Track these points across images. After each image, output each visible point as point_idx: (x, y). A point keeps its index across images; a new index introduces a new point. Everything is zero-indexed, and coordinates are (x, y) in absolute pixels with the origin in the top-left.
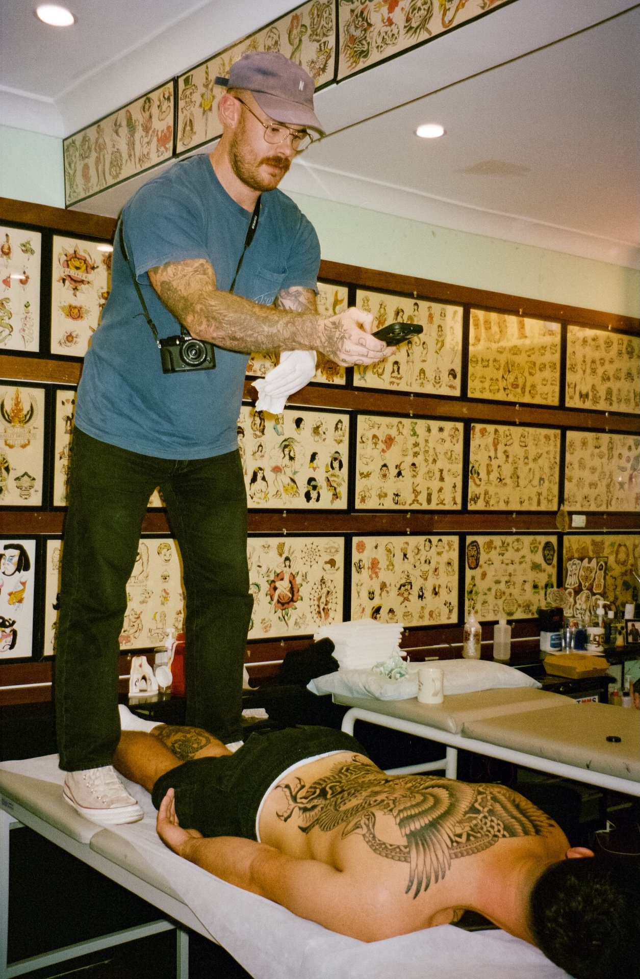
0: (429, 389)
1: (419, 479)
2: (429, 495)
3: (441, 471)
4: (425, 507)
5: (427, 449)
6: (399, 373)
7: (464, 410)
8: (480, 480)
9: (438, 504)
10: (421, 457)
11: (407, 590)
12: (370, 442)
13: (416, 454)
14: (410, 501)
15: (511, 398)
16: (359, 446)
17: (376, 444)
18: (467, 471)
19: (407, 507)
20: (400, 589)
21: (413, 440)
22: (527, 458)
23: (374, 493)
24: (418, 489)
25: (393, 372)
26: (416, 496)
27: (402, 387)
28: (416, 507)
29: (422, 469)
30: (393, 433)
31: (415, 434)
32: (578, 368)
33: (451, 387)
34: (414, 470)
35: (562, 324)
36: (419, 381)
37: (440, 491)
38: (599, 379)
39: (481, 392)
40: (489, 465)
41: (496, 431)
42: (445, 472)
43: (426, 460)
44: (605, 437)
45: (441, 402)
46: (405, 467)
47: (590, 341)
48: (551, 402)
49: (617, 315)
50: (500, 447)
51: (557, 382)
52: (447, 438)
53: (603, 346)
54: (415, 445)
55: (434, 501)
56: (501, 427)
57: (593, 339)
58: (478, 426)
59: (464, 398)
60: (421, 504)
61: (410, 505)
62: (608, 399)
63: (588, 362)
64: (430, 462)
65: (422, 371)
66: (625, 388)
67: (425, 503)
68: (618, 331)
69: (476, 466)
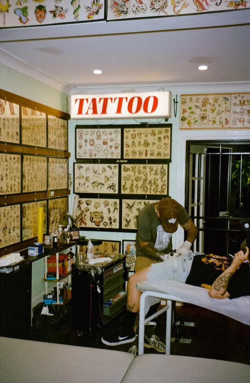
0: (10, 141)
1: (8, 180)
2: (11, 187)
3: (15, 176)
4: (10, 193)
5: (10, 167)
7: (20, 149)
8: (26, 179)
10: (8, 171)
11: (5, 230)
13: (7, 169)
15: (34, 145)
18: (22, 176)
19: (5, 194)
20: (3, 230)
21: (6, 163)
22: (38, 169)
24: (8, 185)
26: (7, 189)
27: (2, 140)
28: (7, 193)
29: (9, 176)
31: (6, 161)
32: (51, 132)
33: (17, 139)
34: (7, 177)
35: (46, 114)
36: (7, 137)
37: (14, 185)
38: (56, 137)
39: (26, 142)
40: (28, 173)
41: (30, 158)
42: (16, 177)
43: (10, 172)
44: (58, 160)
45: (14, 146)
46: (4, 175)
47: (54, 121)
48: (45, 146)
49: (60, 111)
50: (31, 165)
51: (46, 138)
52: (16, 162)
53: (57, 124)
54: (7, 165)
55: (13, 190)
56: (31, 157)
57: (55, 121)
58: (25, 156)
59: (21, 144)
60: (9, 192)
61: (6, 192)
62: (59, 145)
63: (54, 130)
64: (11, 173)
65: (8, 133)
66: (63, 140)
67: (10, 191)
68: (61, 118)
69: (25, 173)
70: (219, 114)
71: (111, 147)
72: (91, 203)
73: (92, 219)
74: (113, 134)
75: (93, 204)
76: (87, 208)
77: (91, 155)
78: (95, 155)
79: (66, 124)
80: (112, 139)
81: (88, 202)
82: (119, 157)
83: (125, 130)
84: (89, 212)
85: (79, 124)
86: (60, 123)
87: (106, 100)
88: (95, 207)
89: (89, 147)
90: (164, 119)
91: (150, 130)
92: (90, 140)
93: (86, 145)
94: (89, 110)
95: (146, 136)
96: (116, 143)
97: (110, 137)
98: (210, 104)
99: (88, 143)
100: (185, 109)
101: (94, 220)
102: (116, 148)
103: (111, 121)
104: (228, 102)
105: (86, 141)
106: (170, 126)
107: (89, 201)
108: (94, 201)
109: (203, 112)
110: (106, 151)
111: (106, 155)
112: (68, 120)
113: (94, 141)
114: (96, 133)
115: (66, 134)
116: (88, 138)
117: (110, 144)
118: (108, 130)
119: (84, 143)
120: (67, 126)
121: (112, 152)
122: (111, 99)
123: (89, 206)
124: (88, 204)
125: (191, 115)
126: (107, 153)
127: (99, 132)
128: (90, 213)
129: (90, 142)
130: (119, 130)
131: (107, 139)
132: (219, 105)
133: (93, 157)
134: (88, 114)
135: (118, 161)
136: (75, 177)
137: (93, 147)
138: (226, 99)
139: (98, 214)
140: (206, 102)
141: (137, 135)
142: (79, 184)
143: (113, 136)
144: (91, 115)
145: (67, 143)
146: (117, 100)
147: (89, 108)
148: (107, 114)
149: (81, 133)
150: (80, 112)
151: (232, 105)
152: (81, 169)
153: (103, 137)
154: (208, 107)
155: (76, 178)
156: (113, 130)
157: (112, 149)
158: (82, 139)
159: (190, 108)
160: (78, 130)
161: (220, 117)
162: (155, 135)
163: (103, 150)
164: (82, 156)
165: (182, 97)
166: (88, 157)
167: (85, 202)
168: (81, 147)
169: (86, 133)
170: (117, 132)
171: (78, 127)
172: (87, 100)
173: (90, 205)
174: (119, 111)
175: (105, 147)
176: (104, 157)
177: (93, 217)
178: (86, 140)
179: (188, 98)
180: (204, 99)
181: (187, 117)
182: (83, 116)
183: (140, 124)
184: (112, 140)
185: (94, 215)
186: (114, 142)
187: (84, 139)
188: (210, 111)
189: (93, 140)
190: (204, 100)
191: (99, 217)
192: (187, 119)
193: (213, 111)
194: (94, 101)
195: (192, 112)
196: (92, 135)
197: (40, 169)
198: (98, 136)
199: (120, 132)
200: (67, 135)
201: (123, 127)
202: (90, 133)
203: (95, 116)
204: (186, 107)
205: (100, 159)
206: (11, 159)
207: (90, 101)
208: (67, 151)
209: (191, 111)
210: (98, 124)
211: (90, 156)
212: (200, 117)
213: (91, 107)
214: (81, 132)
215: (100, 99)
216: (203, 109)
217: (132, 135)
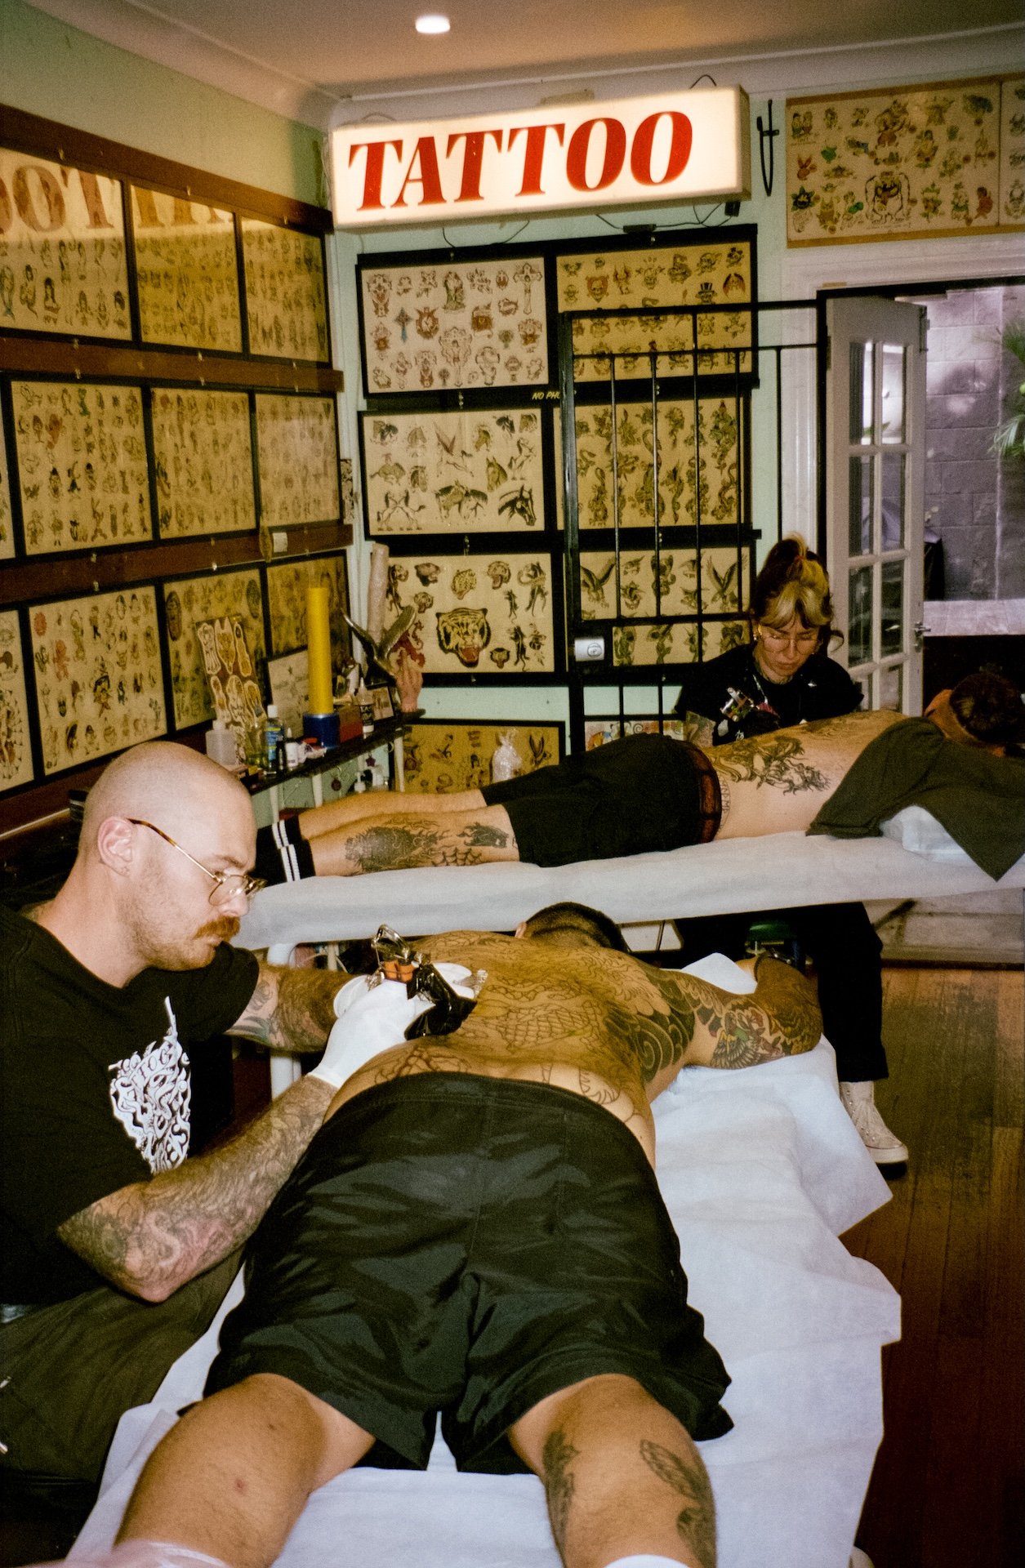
0: (93, 330)
1: (98, 493)
2: (114, 518)
4: (111, 540)
5: (102, 436)
6: (54, 301)
7: (136, 364)
8: (168, 485)
9: (125, 534)
10: (96, 452)
11: (104, 690)
12: (31, 431)
13: (90, 448)
14: (91, 533)
15: (190, 342)
16: (19, 438)
17: (38, 432)
18: (154, 472)
19: (88, 544)
20: (95, 690)
21: (82, 421)
22: (215, 443)
23: (46, 521)
24: (99, 509)
25: (46, 298)
26: (98, 524)
27: (60, 327)
28: (100, 542)
29: (100, 472)
30: (58, 410)
31: (85, 412)
32: (258, 287)
33: (121, 324)
34: (91, 478)
35: (234, 214)
36: (80, 315)
37: (125, 510)
38: (280, 306)
39: (156, 332)
40: (177, 459)
41: (179, 399)
42: (128, 477)
43: (103, 458)
44: (294, 402)
45: (113, 352)
46: (80, 470)
47: (266, 244)
48: (235, 346)
49: (289, 201)
50: (187, 426)
51: (237, 313)
52: (124, 415)
53: (280, 251)
54: (88, 430)
55: (121, 529)
56: (185, 394)
57: (270, 240)
58: (159, 392)
59: (136, 343)
60: (105, 536)
61: (93, 538)
62: (293, 339)
63: (267, 280)
64: (109, 459)
65: (82, 296)
66: (307, 319)
67: (109, 533)
68: (293, 226)
69: (162, 462)
70: (951, 172)
71: (506, 337)
72: (440, 576)
73: (444, 640)
74: (511, 281)
75: (445, 578)
76: (425, 595)
77: (426, 375)
78: (444, 375)
79: (317, 253)
80: (510, 303)
81: (425, 571)
82: (543, 379)
83: (561, 260)
84: (431, 613)
85: (369, 249)
86: (292, 248)
87: (475, 142)
88: (454, 589)
89: (416, 342)
90: (723, 205)
91: (664, 256)
92: (419, 312)
93: (404, 337)
94: (409, 186)
95: (651, 282)
96: (524, 317)
97: (497, 295)
98: (912, 129)
99: (411, 328)
100: (809, 160)
101: (452, 645)
102: (529, 338)
103: (501, 227)
104: (989, 118)
105: (403, 319)
106: (748, 233)
107: (428, 565)
108: (448, 565)
109: (883, 167)
110: (488, 355)
111: (489, 373)
112: (326, 236)
113: (436, 315)
114: (440, 282)
115: (319, 296)
116: (412, 304)
117: (501, 323)
118: (491, 269)
119: (395, 329)
120: (320, 260)
121: (513, 359)
122: (498, 135)
123: (432, 589)
124: (425, 580)
125: (834, 181)
126: (491, 363)
127: (456, 277)
128: (438, 615)
129: (419, 322)
130: (538, 263)
131: (488, 307)
132: (952, 134)
133: (437, 385)
134: (406, 205)
135: (537, 396)
136: (369, 472)
137: (432, 344)
138: (981, 104)
139: (466, 619)
140: (894, 124)
141: (611, 281)
142: (387, 501)
143: (514, 291)
144: (416, 208)
145: (324, 332)
146: (522, 139)
147: (407, 180)
148: (482, 198)
149: (380, 287)
150: (372, 197)
151: (1007, 127)
152: (388, 438)
153: (474, 298)
154: (906, 144)
155: (372, 477)
156: (509, 266)
157: (511, 344)
158: (386, 310)
159: (829, 154)
160: (367, 274)
161: (957, 182)
162: (686, 274)
163: (474, 353)
164: (389, 384)
165: (795, 108)
166: (413, 383)
167: (413, 573)
168: (382, 344)
169: (401, 284)
170: (527, 271)
171: (367, 261)
172: (398, 145)
173: (435, 581)
174: (531, 182)
175: (481, 338)
176: (479, 383)
177: (449, 629)
178: (402, 313)
179: (818, 111)
180: (888, 111)
181: (819, 192)
182: (386, 212)
183: (621, 232)
184: (509, 308)
185: (453, 623)
186: (520, 316)
187: (394, 312)
188: (914, 160)
189: (430, 315)
190: (887, 116)
191: (474, 631)
192: (817, 198)
193: (926, 160)
194: (426, 147)
195: (839, 171)
196: (427, 290)
197: (221, 441)
198: (452, 293)
199: (543, 273)
200: (322, 297)
201: (550, 250)
202: (416, 284)
203: (434, 211)
204: (811, 149)
205: (466, 392)
206: (101, 404)
207: (410, 148)
208: (328, 365)
209: (835, 163)
210: (448, 246)
211: (422, 381)
212: (872, 185)
213: (417, 172)
214: (379, 281)
215: (452, 139)
216: (883, 152)
217: (590, 281)
